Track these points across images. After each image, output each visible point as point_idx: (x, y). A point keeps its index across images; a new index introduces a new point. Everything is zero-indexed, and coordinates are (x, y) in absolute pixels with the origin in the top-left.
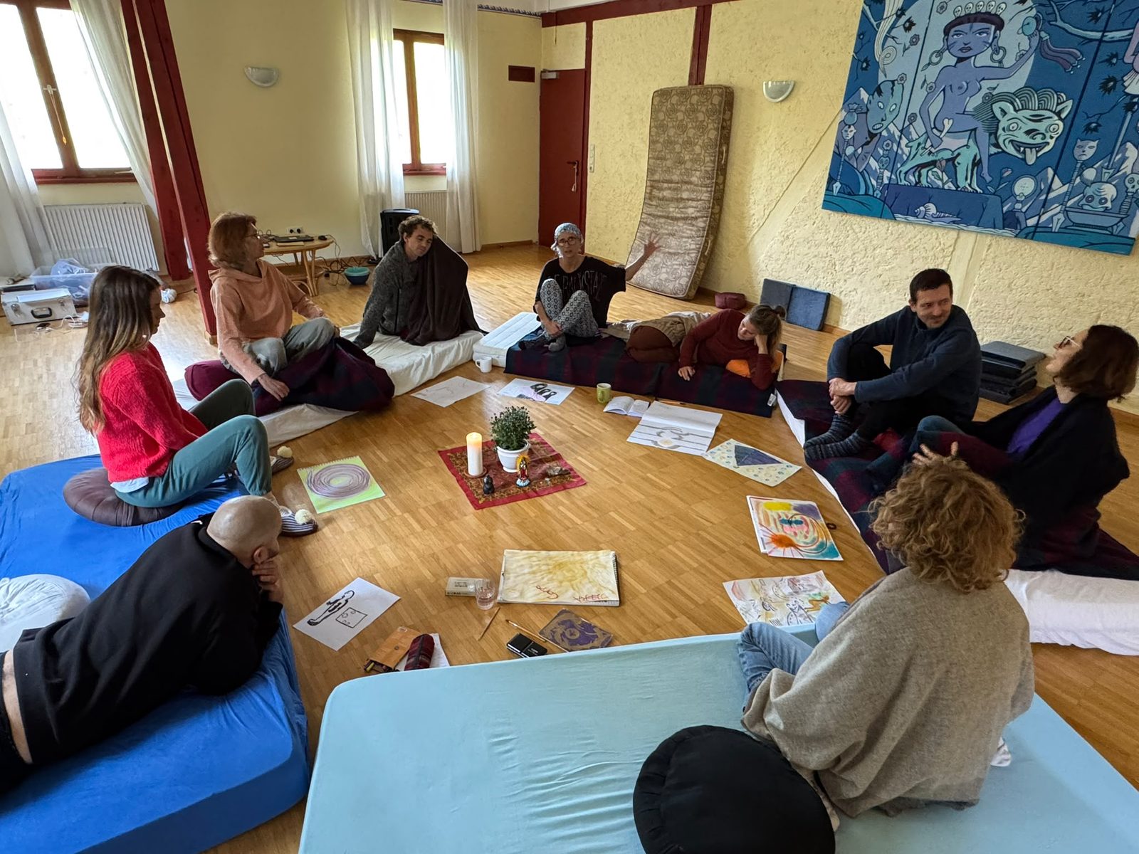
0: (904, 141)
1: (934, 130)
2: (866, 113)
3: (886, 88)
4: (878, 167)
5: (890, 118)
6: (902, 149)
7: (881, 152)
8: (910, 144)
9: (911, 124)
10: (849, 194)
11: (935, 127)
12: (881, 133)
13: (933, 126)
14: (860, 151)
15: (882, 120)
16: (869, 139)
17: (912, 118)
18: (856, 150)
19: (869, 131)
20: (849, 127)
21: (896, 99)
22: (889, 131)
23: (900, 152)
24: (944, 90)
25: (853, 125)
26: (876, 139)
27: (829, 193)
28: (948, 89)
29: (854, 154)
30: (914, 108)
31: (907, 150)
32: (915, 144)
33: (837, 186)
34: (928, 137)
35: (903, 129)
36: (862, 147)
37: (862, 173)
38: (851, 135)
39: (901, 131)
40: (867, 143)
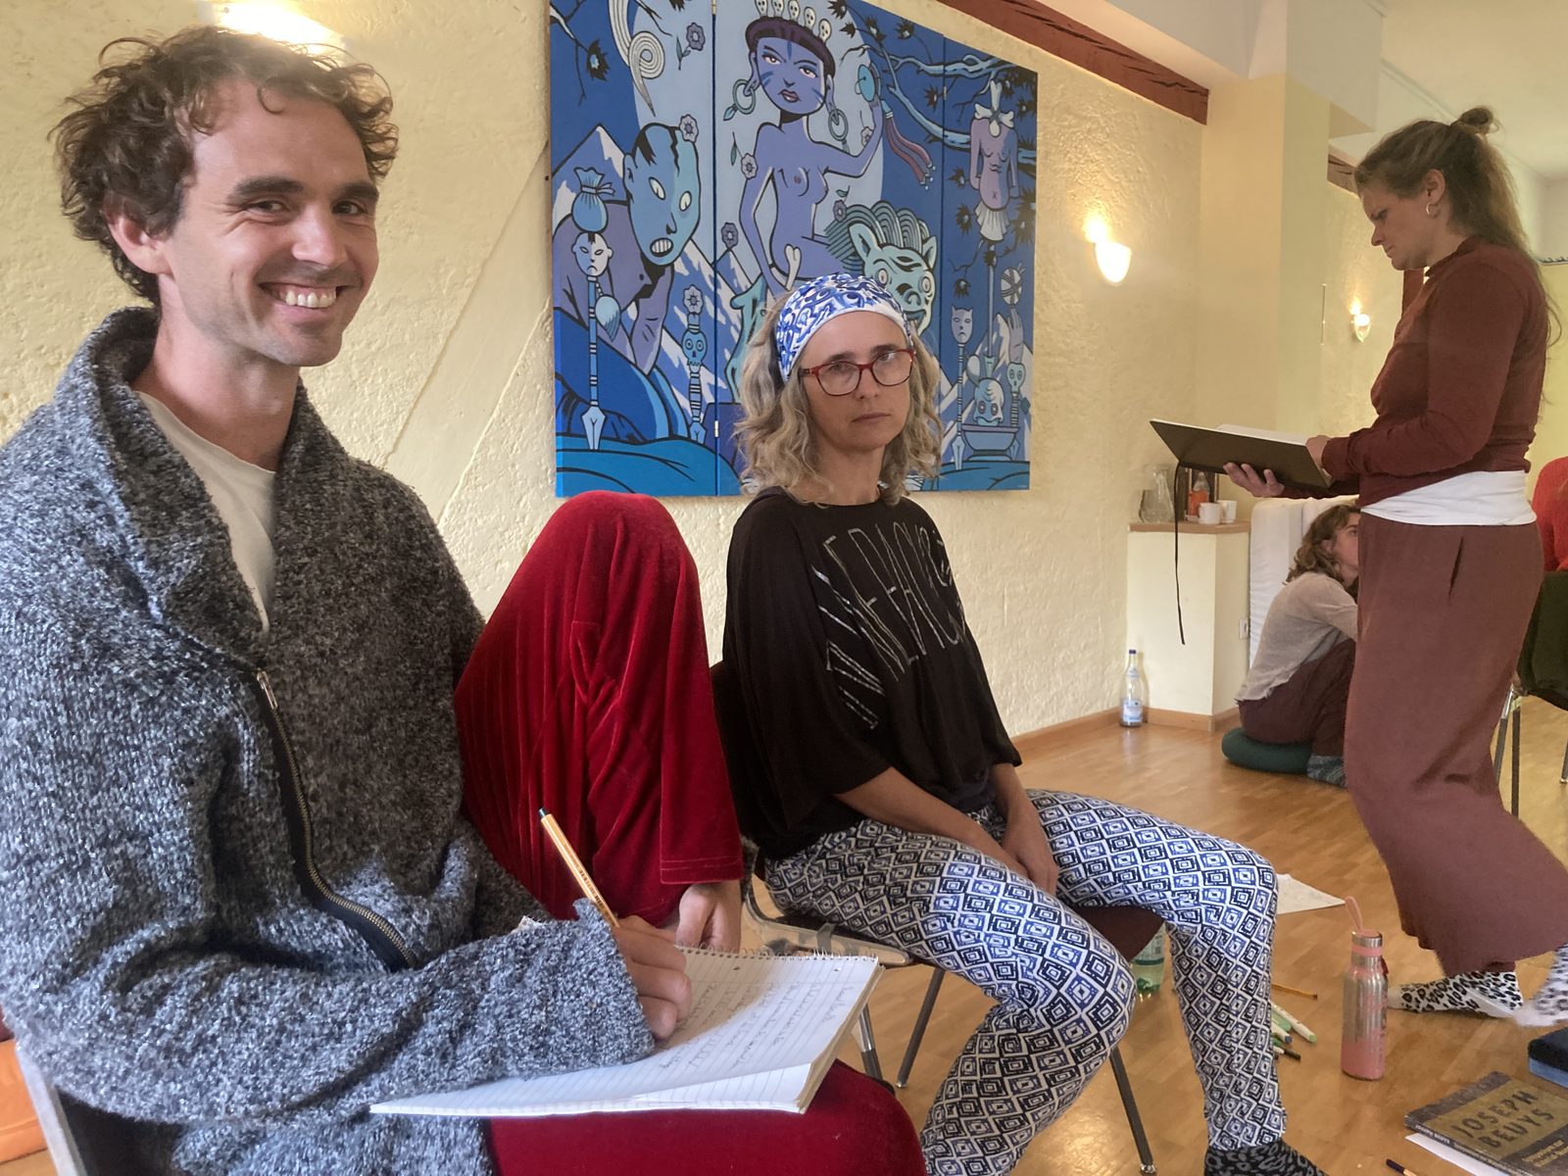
0: (725, 293)
1: (774, 269)
2: (627, 203)
3: (657, 140)
4: (684, 361)
5: (684, 226)
6: (724, 312)
7: (683, 317)
8: (738, 301)
9: (729, 249)
10: (632, 441)
11: (774, 265)
12: (672, 265)
13: (770, 262)
14: (632, 311)
15: (669, 231)
16: (647, 281)
17: (729, 236)
18: (622, 311)
19: (643, 256)
20: (592, 239)
21: (683, 180)
22: (688, 263)
23: (721, 318)
24: (772, 177)
25: (600, 233)
26: (664, 282)
27: (576, 443)
28: (778, 177)
29: (620, 319)
30: (729, 213)
31: (734, 315)
32: (745, 301)
33: (593, 419)
34: (768, 287)
35: (715, 262)
36: (636, 299)
37: (649, 377)
38: (600, 263)
39: (714, 265)
40: (646, 292)
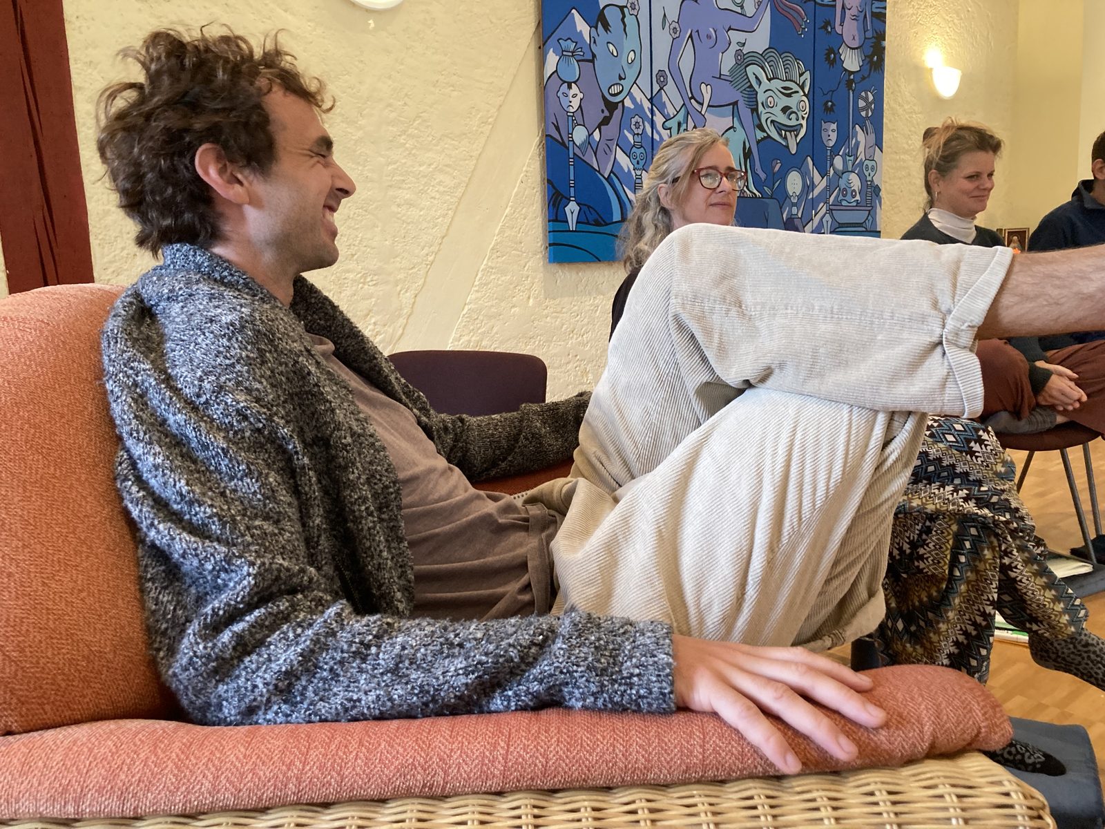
1: (693, 101)
2: (592, 61)
3: (612, 16)
4: (631, 167)
5: (631, 74)
6: (658, 133)
7: (630, 137)
8: (668, 124)
9: (662, 88)
10: (597, 224)
11: (693, 97)
12: (622, 101)
13: (690, 96)
14: (596, 135)
15: (621, 78)
16: (607, 113)
17: (661, 78)
18: (590, 135)
19: (603, 96)
20: (570, 87)
21: (630, 43)
23: (656, 137)
24: (691, 36)
25: (575, 82)
26: (617, 113)
28: (695, 35)
29: (589, 140)
30: (661, 63)
31: (665, 133)
32: (673, 124)
33: (572, 209)
34: (688, 113)
35: (652, 98)
36: (599, 127)
37: (608, 179)
38: (575, 103)
39: (651, 100)
40: (606, 121)
